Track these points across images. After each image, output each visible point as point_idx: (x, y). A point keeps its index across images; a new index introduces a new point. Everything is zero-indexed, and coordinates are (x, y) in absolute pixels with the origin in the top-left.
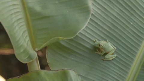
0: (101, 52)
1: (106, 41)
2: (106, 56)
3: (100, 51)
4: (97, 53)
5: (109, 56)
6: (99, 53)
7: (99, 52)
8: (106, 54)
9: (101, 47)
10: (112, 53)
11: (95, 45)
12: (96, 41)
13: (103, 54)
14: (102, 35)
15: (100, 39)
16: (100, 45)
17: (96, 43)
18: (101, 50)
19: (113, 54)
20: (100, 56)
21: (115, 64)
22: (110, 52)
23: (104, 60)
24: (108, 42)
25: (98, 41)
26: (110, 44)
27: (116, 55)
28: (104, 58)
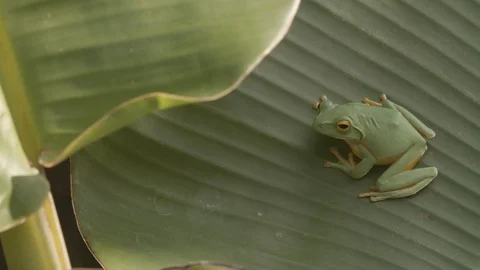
0: (357, 160)
3: (350, 155)
4: (333, 164)
6: (347, 166)
7: (347, 158)
10: (412, 162)
11: (320, 125)
12: (325, 107)
16: (344, 127)
18: (355, 148)
19: (419, 164)
21: (432, 217)
22: (402, 154)
23: (373, 199)
24: (391, 104)
25: (336, 107)
26: (400, 114)
27: (436, 171)
28: (373, 188)
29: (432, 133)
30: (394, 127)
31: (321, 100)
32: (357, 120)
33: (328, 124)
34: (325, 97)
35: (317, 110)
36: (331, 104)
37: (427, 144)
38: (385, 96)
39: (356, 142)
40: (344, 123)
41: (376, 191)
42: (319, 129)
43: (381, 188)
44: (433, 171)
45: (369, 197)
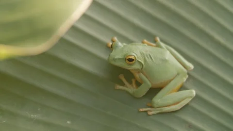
0: (138, 84)
1: (155, 41)
2: (158, 100)
4: (121, 87)
5: (167, 99)
6: (131, 89)
7: (131, 83)
8: (154, 91)
9: (136, 66)
10: (179, 85)
11: (114, 60)
12: (117, 46)
13: (143, 90)
14: (137, 21)
15: (130, 36)
16: (131, 60)
17: (117, 55)
18: (137, 76)
19: (182, 88)
20: (133, 97)
22: (170, 81)
23: (150, 113)
24: (162, 44)
25: (124, 46)
26: (168, 52)
27: (194, 92)
28: (149, 105)
29: (191, 66)
30: (165, 61)
31: (113, 41)
32: (139, 55)
33: (119, 59)
34: (116, 39)
35: (111, 48)
36: (120, 44)
37: (188, 74)
38: (158, 39)
39: (139, 71)
40: (131, 57)
41: (152, 107)
42: (113, 63)
43: (155, 105)
44: (192, 92)
45: (146, 111)
